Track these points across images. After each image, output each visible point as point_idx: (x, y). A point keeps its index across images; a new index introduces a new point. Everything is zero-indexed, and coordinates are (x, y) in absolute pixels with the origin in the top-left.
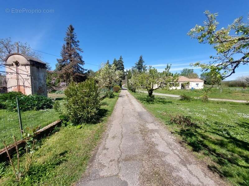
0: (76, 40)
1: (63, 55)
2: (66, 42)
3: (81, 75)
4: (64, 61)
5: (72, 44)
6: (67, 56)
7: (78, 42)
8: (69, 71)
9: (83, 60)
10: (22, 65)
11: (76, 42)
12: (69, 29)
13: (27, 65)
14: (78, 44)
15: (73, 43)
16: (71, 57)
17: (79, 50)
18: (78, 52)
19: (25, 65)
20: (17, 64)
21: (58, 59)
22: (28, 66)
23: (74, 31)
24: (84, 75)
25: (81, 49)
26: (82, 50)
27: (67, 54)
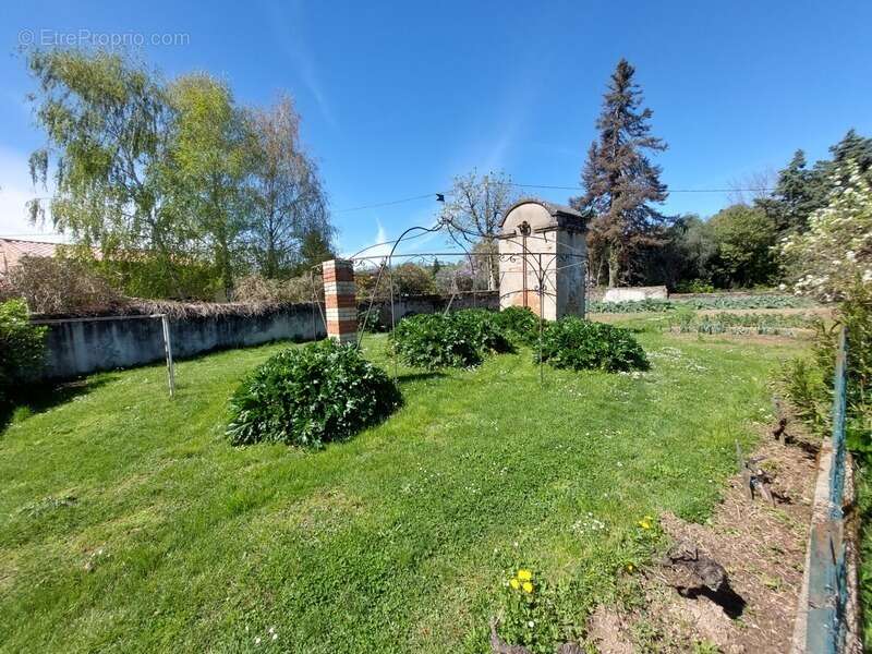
0: (638, 112)
1: (588, 180)
2: (601, 132)
3: (653, 241)
4: (589, 202)
5: (623, 132)
6: (602, 180)
7: (648, 113)
8: (609, 234)
9: (662, 180)
10: (538, 231)
11: (638, 119)
12: (616, 79)
13: (551, 229)
14: (646, 122)
15: (626, 126)
16: (616, 181)
17: (651, 146)
18: (646, 153)
19: (545, 230)
20: (525, 229)
21: (574, 197)
22: (551, 233)
23: (633, 80)
24: (665, 242)
25: (659, 138)
26: (662, 144)
27: (601, 176)
